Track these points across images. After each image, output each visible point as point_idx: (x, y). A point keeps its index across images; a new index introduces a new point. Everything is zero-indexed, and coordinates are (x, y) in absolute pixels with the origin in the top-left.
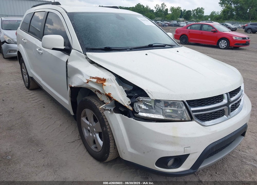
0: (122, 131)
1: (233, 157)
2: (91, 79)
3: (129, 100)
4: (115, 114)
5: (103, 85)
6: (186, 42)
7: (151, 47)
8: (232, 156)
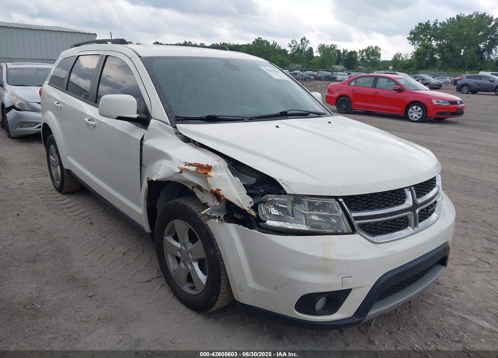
0: (240, 253)
1: (429, 304)
2: (187, 167)
3: (251, 199)
4: (226, 223)
5: (207, 177)
6: (347, 110)
7: (284, 115)
8: (427, 303)
